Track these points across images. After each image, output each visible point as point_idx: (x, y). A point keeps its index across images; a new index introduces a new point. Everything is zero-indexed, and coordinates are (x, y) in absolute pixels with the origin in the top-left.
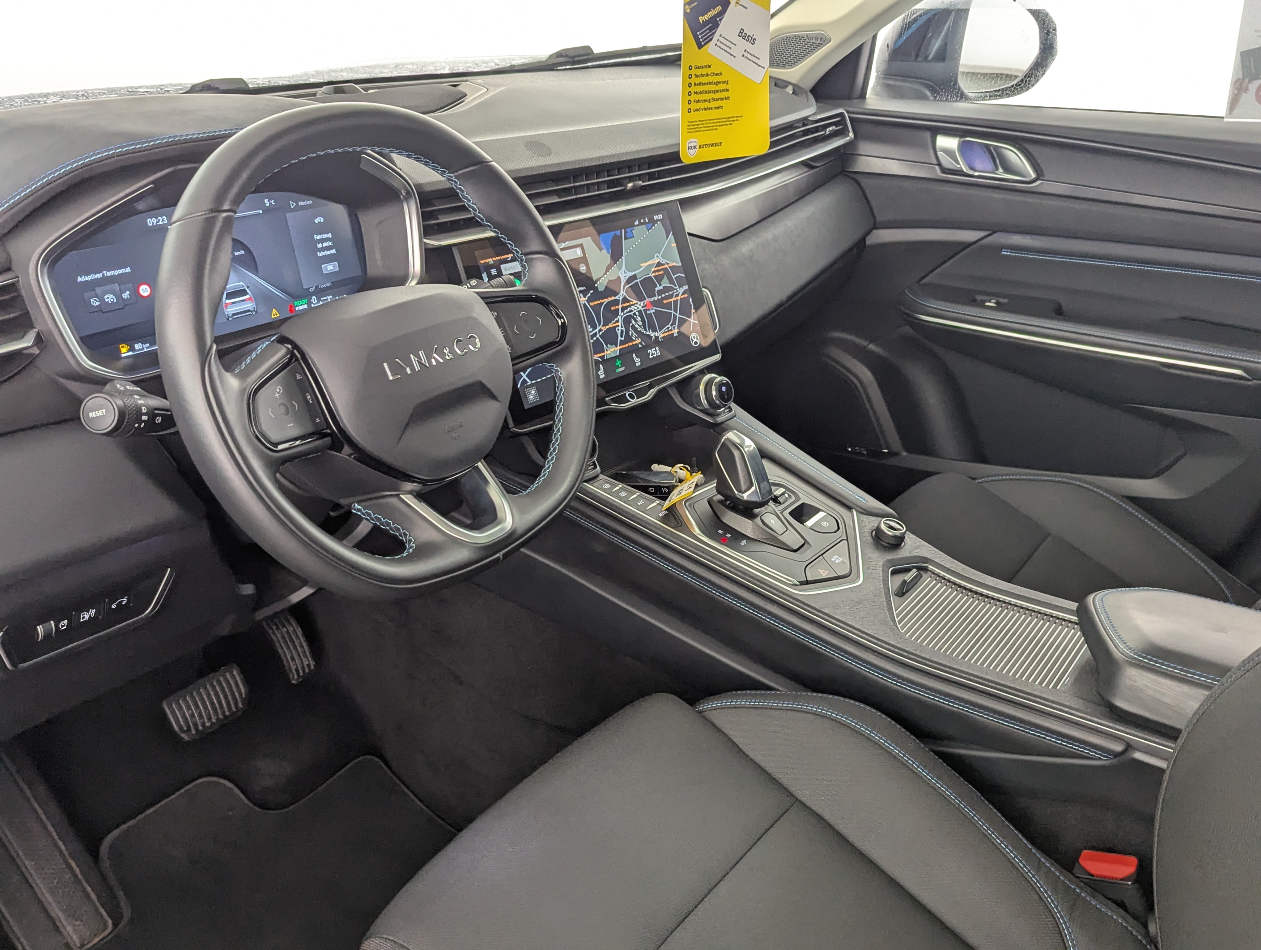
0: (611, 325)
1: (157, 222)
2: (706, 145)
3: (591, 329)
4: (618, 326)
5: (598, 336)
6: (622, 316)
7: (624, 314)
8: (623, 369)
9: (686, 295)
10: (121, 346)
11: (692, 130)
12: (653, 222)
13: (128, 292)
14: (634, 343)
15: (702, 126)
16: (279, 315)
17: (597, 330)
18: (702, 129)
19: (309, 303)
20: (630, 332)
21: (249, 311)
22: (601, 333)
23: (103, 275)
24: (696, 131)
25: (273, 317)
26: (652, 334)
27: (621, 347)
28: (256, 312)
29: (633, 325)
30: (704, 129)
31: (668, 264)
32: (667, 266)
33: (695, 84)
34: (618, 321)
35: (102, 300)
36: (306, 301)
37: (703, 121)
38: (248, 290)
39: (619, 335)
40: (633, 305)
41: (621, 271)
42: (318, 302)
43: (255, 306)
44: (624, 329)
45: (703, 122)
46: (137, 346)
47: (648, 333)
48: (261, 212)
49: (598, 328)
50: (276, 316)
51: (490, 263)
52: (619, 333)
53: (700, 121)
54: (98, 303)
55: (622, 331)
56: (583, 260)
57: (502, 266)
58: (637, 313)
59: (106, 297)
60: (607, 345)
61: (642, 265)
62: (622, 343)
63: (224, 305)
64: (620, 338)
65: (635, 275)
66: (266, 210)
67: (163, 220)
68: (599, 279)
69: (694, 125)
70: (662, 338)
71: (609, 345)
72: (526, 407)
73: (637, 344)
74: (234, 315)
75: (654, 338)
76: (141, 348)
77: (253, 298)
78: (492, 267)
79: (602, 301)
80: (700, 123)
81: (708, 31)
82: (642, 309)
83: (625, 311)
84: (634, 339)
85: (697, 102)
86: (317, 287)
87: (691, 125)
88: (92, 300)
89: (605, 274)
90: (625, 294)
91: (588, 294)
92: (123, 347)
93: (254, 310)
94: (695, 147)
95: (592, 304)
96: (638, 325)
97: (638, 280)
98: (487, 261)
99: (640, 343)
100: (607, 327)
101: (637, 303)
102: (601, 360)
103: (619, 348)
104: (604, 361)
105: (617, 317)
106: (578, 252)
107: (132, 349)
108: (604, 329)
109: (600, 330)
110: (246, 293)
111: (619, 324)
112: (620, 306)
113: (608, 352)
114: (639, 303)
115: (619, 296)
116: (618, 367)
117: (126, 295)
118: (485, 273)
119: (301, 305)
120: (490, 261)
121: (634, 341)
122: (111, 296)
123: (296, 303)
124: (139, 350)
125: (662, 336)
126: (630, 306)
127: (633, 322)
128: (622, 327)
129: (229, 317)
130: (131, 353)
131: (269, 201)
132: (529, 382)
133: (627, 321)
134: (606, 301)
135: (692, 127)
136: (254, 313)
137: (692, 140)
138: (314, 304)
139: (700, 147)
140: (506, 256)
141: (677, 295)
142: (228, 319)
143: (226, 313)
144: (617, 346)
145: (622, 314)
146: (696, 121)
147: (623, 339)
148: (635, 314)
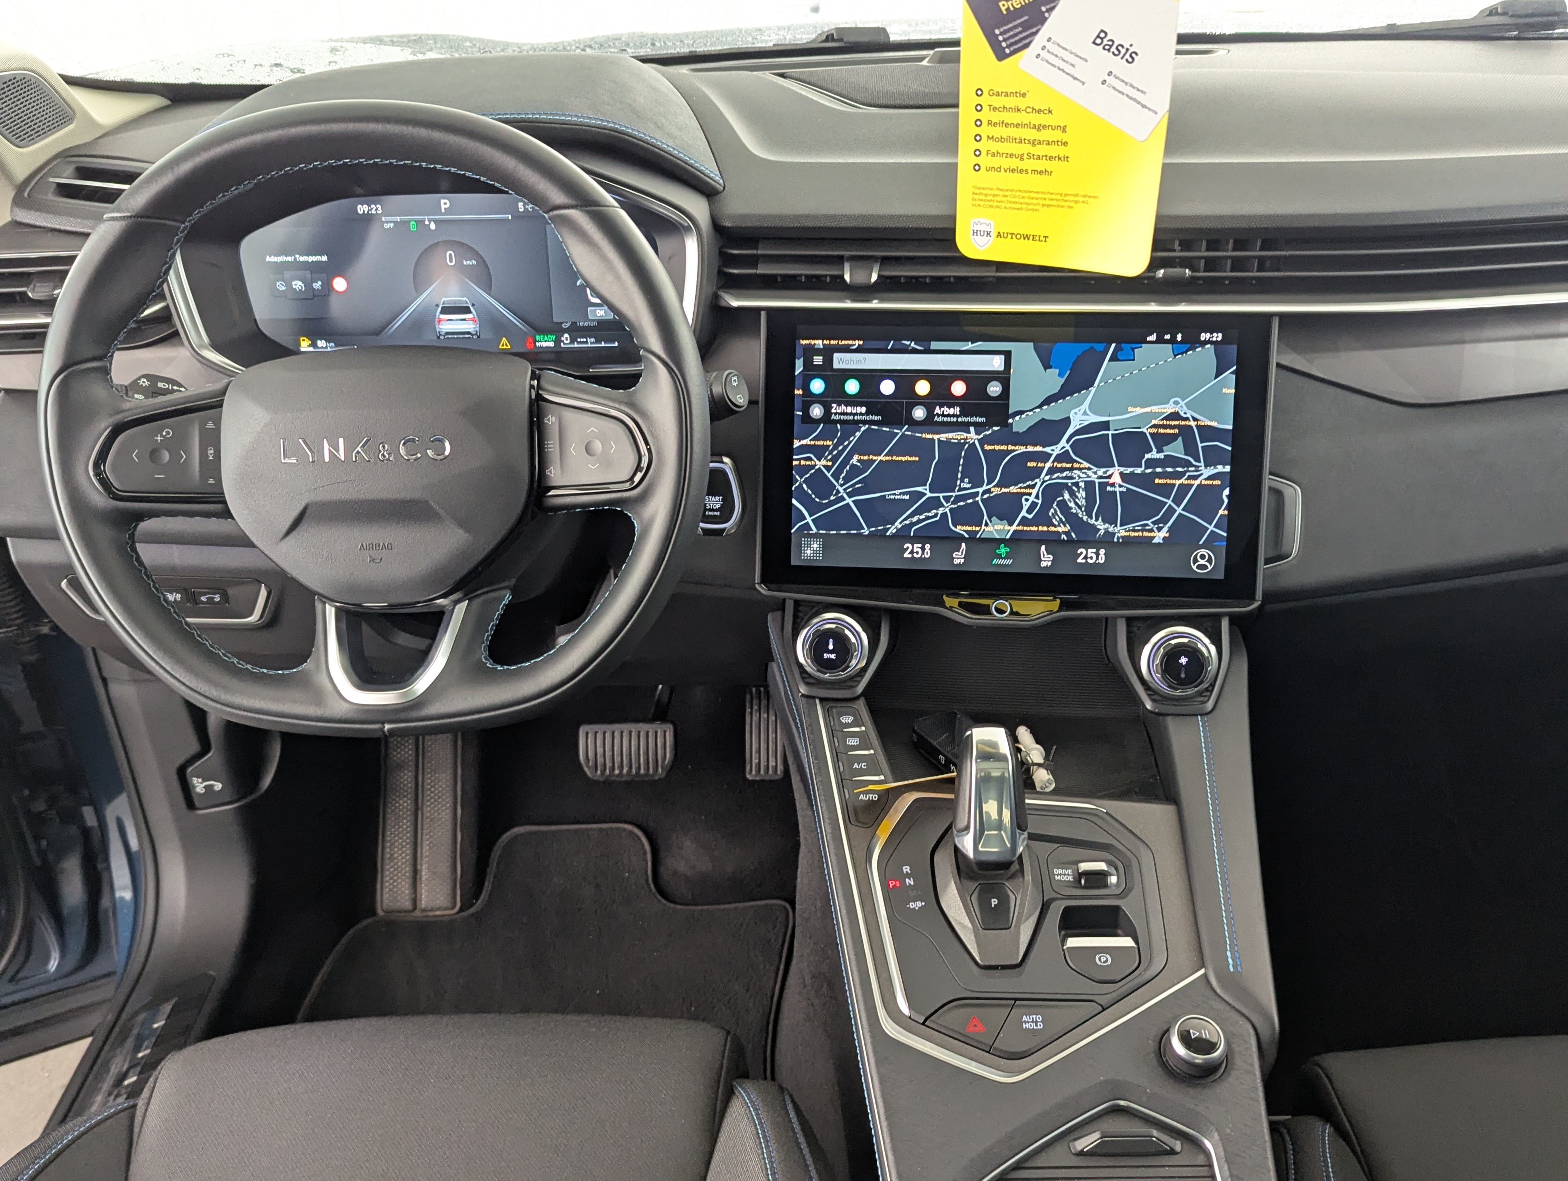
0: (1013, 489)
1: (369, 210)
2: (1012, 234)
3: (969, 486)
4: (1030, 494)
5: (978, 499)
6: (1044, 482)
7: (1050, 479)
8: (1009, 562)
9: (1218, 482)
10: (302, 339)
11: (982, 203)
12: (1193, 342)
13: (320, 283)
14: (1052, 529)
15: (1005, 199)
16: (509, 347)
17: (981, 490)
18: (1003, 205)
19: (558, 341)
20: (1052, 510)
21: (469, 333)
22: (986, 496)
23: (295, 259)
24: (991, 206)
25: (500, 347)
26: (1101, 526)
27: (1020, 528)
28: (479, 337)
29: (1064, 501)
30: (1008, 205)
31: (1195, 419)
32: (1193, 423)
33: (990, 123)
34: (1033, 487)
35: (289, 285)
36: (554, 337)
37: (1007, 190)
38: (472, 309)
39: (1025, 508)
40: (1080, 469)
41: (1076, 410)
42: (572, 342)
43: (478, 329)
44: (1040, 502)
45: (1006, 193)
46: (321, 343)
47: (1092, 522)
48: (510, 218)
49: (985, 487)
50: (505, 347)
51: (816, 347)
52: (1026, 505)
53: (998, 189)
54: (284, 288)
55: (1034, 505)
56: (1004, 378)
57: (836, 356)
58: (1082, 485)
59: (294, 283)
60: (990, 518)
61: (1130, 409)
62: (1024, 522)
63: (437, 319)
64: (1024, 513)
65: (1108, 422)
66: (518, 216)
67: (377, 209)
68: (1021, 413)
69: (986, 195)
70: (1123, 537)
71: (994, 519)
72: (794, 562)
73: (1058, 532)
74: (447, 333)
75: (1102, 532)
76: (324, 346)
77: (477, 318)
78: (818, 352)
79: (1011, 447)
80: (1001, 193)
81: (1020, 29)
82: (1097, 481)
83: (1056, 475)
84: (1056, 523)
85: (993, 155)
86: (574, 324)
87: (980, 194)
88: (278, 284)
89: (1040, 406)
90: (1068, 447)
91: (988, 430)
92: (304, 340)
93: (476, 334)
94: (988, 234)
95: (987, 447)
96: (1076, 504)
97: (1110, 433)
98: (813, 342)
99: (1064, 533)
100: (1004, 490)
101: (1089, 469)
102: (967, 536)
103: (1014, 527)
104: (972, 539)
105: (1033, 480)
106: (997, 363)
107: (314, 344)
108: (996, 491)
109: (988, 491)
110: (470, 312)
111: (1034, 492)
112: (1048, 465)
113: (987, 529)
114: (1095, 469)
115: (1054, 447)
116: (999, 557)
117: (317, 285)
118: (802, 359)
119: (546, 341)
120: (819, 343)
121: (1055, 526)
122: (300, 283)
123: (538, 338)
124: (322, 347)
125: (1123, 533)
126: (1072, 469)
127: (1067, 496)
128: (1037, 497)
129: (440, 335)
130: (311, 349)
131: (524, 206)
132: (815, 530)
133: (1051, 493)
134: (1021, 449)
135: (983, 197)
136: (475, 337)
137: (982, 220)
138: (564, 344)
139: (999, 235)
140: (851, 342)
141: (1195, 478)
142: (438, 338)
143: (438, 330)
144: (1011, 524)
145: (1047, 478)
146: (992, 189)
147: (1030, 517)
148: (1076, 484)
